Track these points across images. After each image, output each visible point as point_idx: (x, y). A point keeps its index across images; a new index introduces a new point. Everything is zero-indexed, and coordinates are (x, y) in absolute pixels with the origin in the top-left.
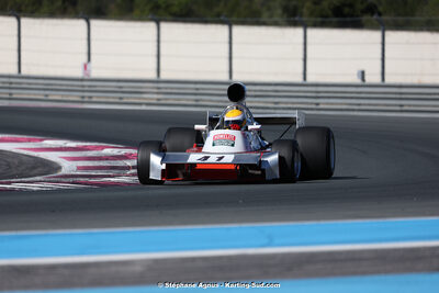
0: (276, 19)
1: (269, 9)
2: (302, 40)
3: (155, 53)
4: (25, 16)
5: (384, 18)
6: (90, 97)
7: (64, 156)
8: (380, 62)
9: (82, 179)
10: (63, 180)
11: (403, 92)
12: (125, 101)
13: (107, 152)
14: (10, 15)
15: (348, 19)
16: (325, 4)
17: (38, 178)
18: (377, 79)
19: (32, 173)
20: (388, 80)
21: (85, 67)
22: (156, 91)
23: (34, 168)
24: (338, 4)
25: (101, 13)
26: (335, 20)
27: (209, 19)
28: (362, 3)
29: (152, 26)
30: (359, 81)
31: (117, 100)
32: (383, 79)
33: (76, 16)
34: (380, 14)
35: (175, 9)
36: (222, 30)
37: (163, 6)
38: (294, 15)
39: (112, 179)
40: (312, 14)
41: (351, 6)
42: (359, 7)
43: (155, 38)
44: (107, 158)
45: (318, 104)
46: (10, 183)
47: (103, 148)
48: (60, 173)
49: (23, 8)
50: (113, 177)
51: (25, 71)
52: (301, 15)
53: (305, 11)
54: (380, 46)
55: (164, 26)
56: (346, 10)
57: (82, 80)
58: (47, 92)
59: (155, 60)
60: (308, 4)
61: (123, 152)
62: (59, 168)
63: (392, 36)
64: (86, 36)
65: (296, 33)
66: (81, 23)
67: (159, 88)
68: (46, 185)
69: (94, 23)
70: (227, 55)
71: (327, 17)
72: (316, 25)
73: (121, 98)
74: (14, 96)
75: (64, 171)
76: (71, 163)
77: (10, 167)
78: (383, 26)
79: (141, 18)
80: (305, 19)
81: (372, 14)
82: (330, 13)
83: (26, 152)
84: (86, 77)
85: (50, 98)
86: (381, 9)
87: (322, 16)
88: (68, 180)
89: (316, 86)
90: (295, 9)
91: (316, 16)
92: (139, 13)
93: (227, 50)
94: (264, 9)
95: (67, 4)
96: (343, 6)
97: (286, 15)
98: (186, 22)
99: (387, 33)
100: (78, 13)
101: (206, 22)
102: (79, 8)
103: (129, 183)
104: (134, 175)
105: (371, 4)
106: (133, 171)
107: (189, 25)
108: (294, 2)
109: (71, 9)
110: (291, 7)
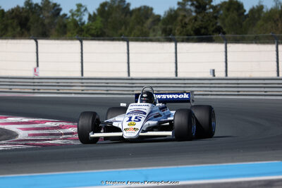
0: (158, 37)
1: (154, 30)
2: (174, 51)
3: (80, 61)
5: (227, 35)
6: (38, 90)
7: (21, 128)
8: (224, 64)
9: (31, 142)
10: (19, 143)
11: (239, 83)
12: (61, 91)
13: (48, 124)
15: (204, 36)
16: (189, 27)
17: (3, 142)
18: (222, 75)
20: (230, 75)
21: (35, 70)
22: (81, 84)
23: (1, 135)
24: (198, 27)
25: (45, 35)
26: (196, 37)
27: (115, 38)
29: (78, 42)
30: (211, 76)
31: (56, 91)
32: (227, 75)
33: (29, 37)
34: (224, 33)
35: (93, 32)
36: (121, 46)
37: (85, 30)
38: (169, 35)
39: (50, 142)
40: (180, 34)
42: (211, 29)
43: (80, 51)
44: (48, 128)
47: (46, 122)
48: (17, 139)
50: (51, 140)
52: (174, 35)
53: (176, 31)
54: (224, 53)
55: (84, 42)
56: (203, 31)
57: (33, 79)
58: (11, 87)
59: (80, 64)
60: (178, 28)
61: (58, 124)
62: (17, 135)
63: (232, 47)
64: (35, 51)
65: (170, 46)
66: (33, 42)
67: (83, 83)
68: (7, 146)
69: (39, 41)
70: (126, 60)
71: (190, 35)
72: (183, 41)
73: (58, 90)
75: (19, 138)
76: (25, 132)
78: (226, 41)
79: (71, 38)
80: (176, 37)
81: (219, 33)
82: (192, 32)
84: (36, 77)
85: (13, 90)
86: (225, 30)
87: (187, 35)
88: (22, 143)
89: (184, 79)
90: (171, 30)
91: (184, 35)
92: (70, 35)
93: (126, 58)
94: (151, 31)
95: (23, 30)
96: (201, 28)
97: (164, 35)
98: (99, 40)
99: (228, 45)
100: (30, 35)
101: (112, 39)
102: (32, 32)
103: (61, 145)
104: (64, 139)
105: (219, 26)
106: (64, 136)
107: (101, 42)
108: (170, 26)
109: (26, 33)
110: (168, 29)
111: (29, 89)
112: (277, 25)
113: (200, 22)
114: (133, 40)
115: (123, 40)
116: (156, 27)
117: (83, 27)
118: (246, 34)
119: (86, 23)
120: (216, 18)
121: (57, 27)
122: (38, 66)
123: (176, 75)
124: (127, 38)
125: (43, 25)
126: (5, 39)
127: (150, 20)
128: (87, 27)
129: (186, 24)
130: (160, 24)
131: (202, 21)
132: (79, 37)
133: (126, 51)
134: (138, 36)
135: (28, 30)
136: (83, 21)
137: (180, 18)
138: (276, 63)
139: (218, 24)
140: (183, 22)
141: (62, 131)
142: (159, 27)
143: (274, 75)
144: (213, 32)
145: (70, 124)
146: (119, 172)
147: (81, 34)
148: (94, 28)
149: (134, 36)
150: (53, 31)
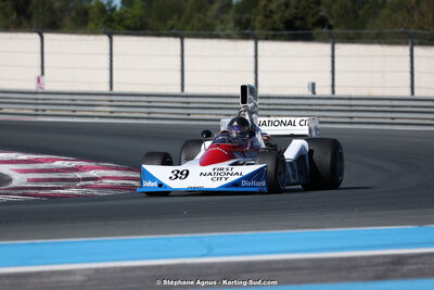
0: (228, 32)
1: (222, 22)
2: (253, 54)
3: (108, 66)
5: (335, 31)
6: (44, 110)
7: (15, 170)
8: (330, 75)
9: (32, 192)
10: (13, 192)
11: (352, 104)
12: (77, 113)
13: (59, 164)
15: (300, 32)
18: (327, 92)
20: (338, 92)
21: (39, 81)
22: (109, 103)
24: (290, 17)
25: (55, 26)
26: (286, 33)
27: (163, 32)
28: (313, 15)
29: (105, 39)
30: (310, 94)
31: (71, 113)
32: (333, 92)
33: (30, 29)
34: (330, 27)
35: (128, 22)
36: (172, 44)
37: (117, 18)
38: (246, 29)
39: (61, 191)
40: (263, 27)
42: (310, 20)
43: (108, 51)
44: (58, 170)
45: (268, 116)
47: (57, 160)
48: (11, 186)
50: (63, 189)
52: (253, 29)
53: (256, 23)
54: (330, 59)
55: (115, 38)
56: (298, 23)
57: (36, 93)
58: (2, 106)
59: (108, 72)
60: (260, 18)
61: (74, 164)
62: (10, 180)
63: (341, 49)
64: (39, 50)
65: (247, 46)
66: (36, 36)
67: (112, 101)
69: (47, 36)
70: (179, 68)
71: (279, 30)
72: (267, 38)
73: (74, 111)
75: (14, 184)
76: (22, 175)
78: (333, 39)
79: (95, 32)
80: (256, 32)
81: (323, 27)
82: (281, 26)
84: (40, 90)
85: (4, 111)
86: (331, 22)
87: (274, 30)
88: (18, 192)
89: (268, 97)
90: (248, 21)
91: (269, 30)
92: (93, 26)
93: (179, 63)
94: (218, 21)
95: (22, 18)
96: (296, 18)
97: (238, 28)
98: (138, 35)
99: (337, 46)
100: (32, 27)
101: (158, 34)
102: (34, 22)
103: (78, 196)
104: (82, 187)
105: (322, 17)
106: (82, 183)
107: (141, 39)
108: (247, 15)
109: (25, 22)
110: (244, 20)
111: (28, 110)
112: (412, 16)
113: (294, 11)
114: (190, 36)
115: (175, 36)
116: (225, 16)
117: (113, 15)
118: (365, 29)
119: (118, 9)
120: (318, 4)
121: (73, 14)
122: (43, 73)
124: (180, 32)
125: (52, 11)
127: (217, 5)
128: (118, 15)
129: (271, 12)
130: (232, 11)
131: (297, 8)
132: (109, 30)
133: (179, 52)
134: (199, 30)
135: (29, 17)
136: (113, 5)
137: (263, 3)
138: (409, 75)
139: (322, 13)
140: (268, 9)
141: (79, 175)
142: (230, 16)
143: (406, 93)
145: (93, 164)
146: (169, 239)
147: (110, 26)
148: (130, 16)
149: (192, 30)
150: (67, 20)
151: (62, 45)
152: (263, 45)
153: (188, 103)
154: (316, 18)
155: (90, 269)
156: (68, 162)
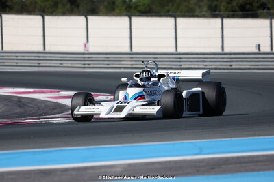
0: (204, 13)
1: (200, 7)
2: (220, 26)
3: (129, 36)
4: (47, 15)
5: (272, 11)
6: (89, 64)
8: (269, 39)
12: (110, 66)
13: (100, 98)
14: (38, 15)
15: (249, 12)
17: (57, 115)
18: (267, 49)
19: (53, 112)
21: (85, 46)
22: (130, 59)
23: (54, 109)
24: (243, 3)
25: (94, 11)
26: (241, 13)
27: (163, 14)
28: (258, 2)
29: (127, 19)
30: (256, 51)
31: (106, 66)
32: (272, 49)
33: (79, 14)
34: (269, 9)
35: (140, 9)
36: (170, 21)
37: (134, 6)
38: (215, 11)
40: (226, 10)
41: (251, 4)
42: (256, 5)
43: (129, 26)
45: (231, 66)
46: (39, 119)
47: (97, 96)
48: (70, 112)
49: (46, 10)
51: (48, 49)
52: (220, 11)
53: (222, 7)
54: (269, 29)
55: (134, 19)
56: (248, 7)
57: (83, 54)
58: (62, 62)
59: (129, 40)
60: (223, 4)
61: (110, 98)
64: (85, 26)
65: (216, 22)
66: (83, 18)
67: (132, 58)
68: (61, 119)
69: (90, 18)
70: (174, 36)
71: (235, 11)
72: (228, 17)
73: (108, 65)
74: (41, 65)
77: (39, 109)
78: (271, 17)
79: (119, 15)
80: (222, 13)
81: (264, 9)
82: (237, 9)
83: (49, 99)
84: (86, 52)
85: (64, 65)
86: (269, 6)
87: (232, 11)
89: (230, 54)
90: (216, 6)
91: (229, 11)
92: (118, 11)
93: (174, 33)
94: (197, 7)
95: (73, 7)
96: (246, 4)
97: (209, 11)
99: (273, 21)
100: (80, 12)
101: (160, 16)
102: (81, 9)
105: (263, 3)
107: (150, 18)
108: (215, 3)
109: (75, 10)
110: (213, 6)
111: (79, 64)
114: (180, 16)
115: (171, 16)
116: (201, 4)
117: (131, 4)
121: (106, 4)
122: (88, 41)
123: (223, 50)
124: (175, 16)
125: (92, 2)
126: (55, 15)
128: (135, 3)
132: (129, 14)
133: (174, 26)
134: (185, 12)
135: (78, 6)
142: (205, 3)
144: (258, 8)
147: (129, 11)
148: (141, 4)
149: (181, 12)
150: (102, 8)
151: (99, 23)
152: (226, 21)
153: (180, 58)
154: (259, 3)
155: (125, 164)
156: (106, 97)
